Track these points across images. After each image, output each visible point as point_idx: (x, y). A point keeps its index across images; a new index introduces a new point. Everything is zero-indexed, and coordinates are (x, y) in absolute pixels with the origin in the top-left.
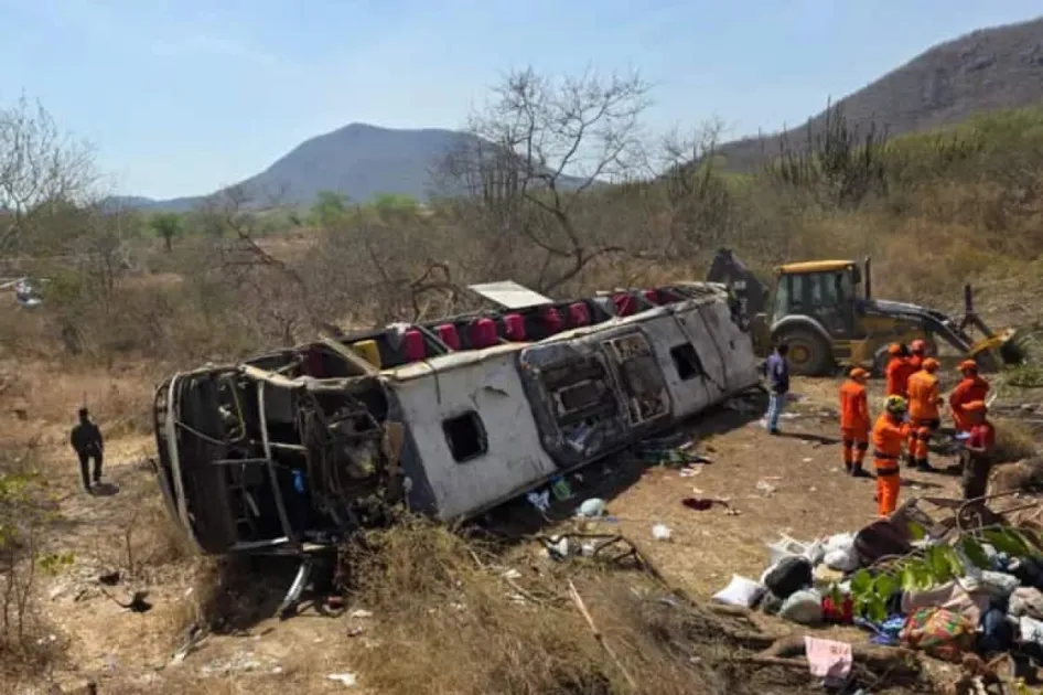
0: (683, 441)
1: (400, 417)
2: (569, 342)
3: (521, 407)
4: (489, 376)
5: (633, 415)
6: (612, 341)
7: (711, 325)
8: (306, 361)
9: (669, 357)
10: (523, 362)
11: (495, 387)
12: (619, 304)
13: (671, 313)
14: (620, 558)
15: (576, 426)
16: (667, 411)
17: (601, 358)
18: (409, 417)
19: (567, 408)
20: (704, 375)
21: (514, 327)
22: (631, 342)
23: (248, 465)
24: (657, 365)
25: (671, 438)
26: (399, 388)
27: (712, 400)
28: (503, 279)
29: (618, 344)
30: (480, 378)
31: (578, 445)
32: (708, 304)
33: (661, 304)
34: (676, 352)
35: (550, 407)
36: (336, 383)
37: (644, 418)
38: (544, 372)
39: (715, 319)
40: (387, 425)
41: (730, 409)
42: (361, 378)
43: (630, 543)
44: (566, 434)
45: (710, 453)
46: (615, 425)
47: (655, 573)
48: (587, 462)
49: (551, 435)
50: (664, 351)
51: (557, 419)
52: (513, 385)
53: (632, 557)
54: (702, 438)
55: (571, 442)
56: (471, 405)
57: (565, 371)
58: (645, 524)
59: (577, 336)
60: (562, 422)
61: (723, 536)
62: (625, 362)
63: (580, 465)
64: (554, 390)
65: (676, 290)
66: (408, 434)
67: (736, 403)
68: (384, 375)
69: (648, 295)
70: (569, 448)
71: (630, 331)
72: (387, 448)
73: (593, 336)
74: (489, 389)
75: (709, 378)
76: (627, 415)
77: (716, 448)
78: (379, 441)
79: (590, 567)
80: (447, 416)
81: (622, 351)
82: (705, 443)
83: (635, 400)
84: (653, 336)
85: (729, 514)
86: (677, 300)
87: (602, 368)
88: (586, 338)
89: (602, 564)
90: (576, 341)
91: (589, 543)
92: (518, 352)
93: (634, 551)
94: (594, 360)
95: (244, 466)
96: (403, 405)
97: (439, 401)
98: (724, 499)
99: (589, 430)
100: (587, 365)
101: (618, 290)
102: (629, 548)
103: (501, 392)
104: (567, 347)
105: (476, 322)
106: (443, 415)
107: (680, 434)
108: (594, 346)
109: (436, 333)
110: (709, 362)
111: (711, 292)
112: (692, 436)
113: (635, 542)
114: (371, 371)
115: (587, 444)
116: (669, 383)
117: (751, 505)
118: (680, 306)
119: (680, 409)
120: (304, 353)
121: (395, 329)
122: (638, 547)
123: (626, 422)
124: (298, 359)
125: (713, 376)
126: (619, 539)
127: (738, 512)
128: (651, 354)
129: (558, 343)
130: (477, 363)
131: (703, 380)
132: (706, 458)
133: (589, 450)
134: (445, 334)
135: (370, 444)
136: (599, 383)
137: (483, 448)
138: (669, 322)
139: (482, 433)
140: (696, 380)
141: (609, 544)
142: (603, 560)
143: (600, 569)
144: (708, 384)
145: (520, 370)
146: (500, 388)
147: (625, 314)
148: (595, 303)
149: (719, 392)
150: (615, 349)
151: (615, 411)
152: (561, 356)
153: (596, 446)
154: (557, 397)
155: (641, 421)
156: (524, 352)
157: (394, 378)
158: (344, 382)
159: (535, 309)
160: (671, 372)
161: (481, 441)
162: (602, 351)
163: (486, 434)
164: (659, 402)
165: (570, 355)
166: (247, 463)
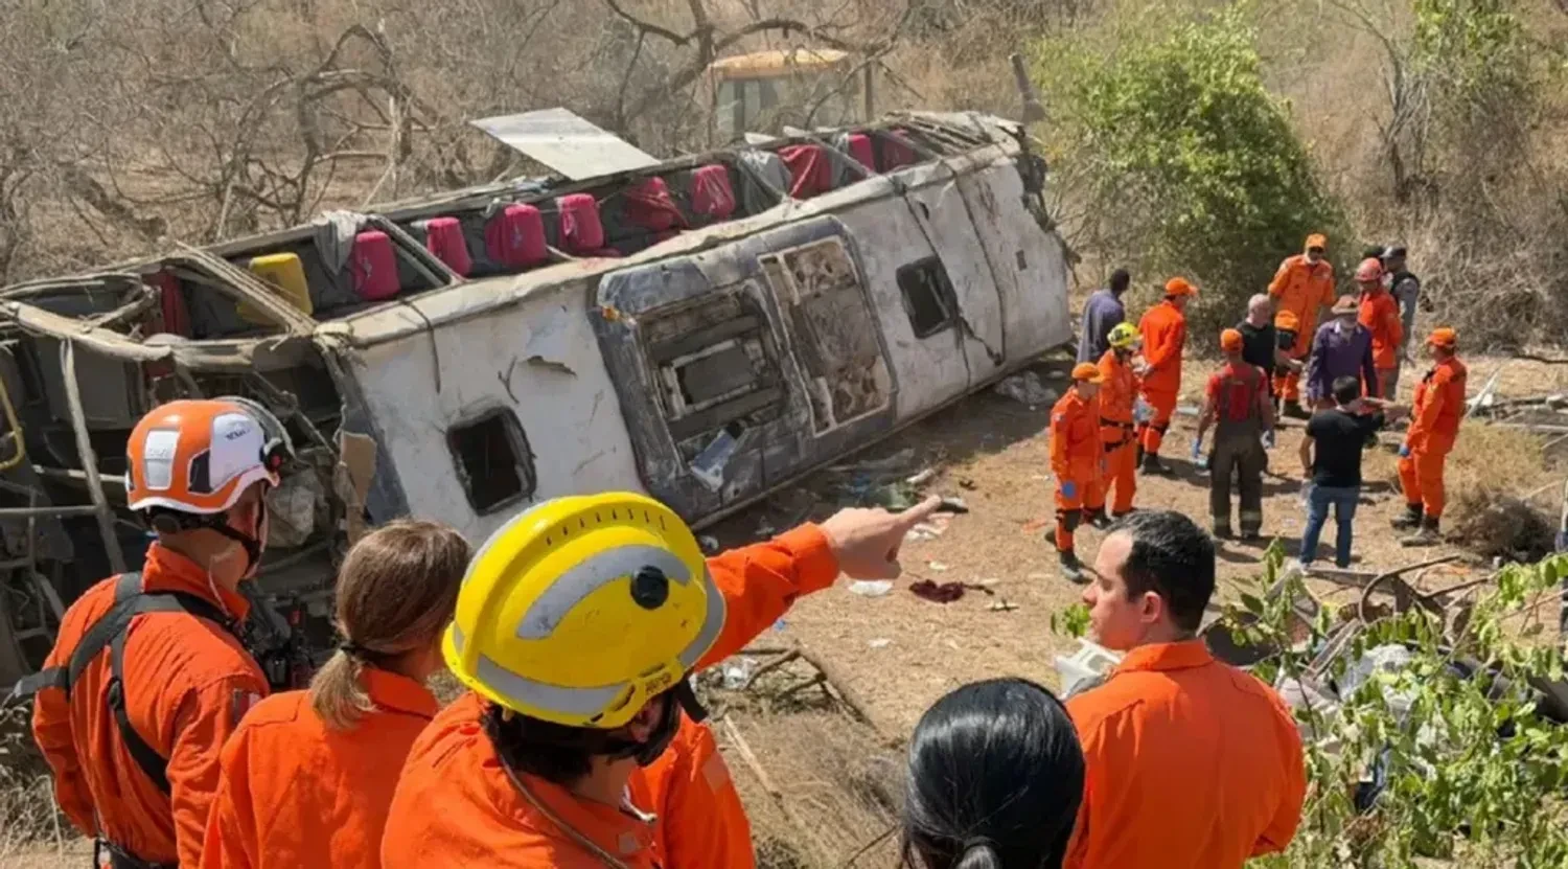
0: (914, 465)
1: (363, 422)
2: (693, 258)
3: (598, 397)
4: (538, 332)
5: (819, 416)
6: (780, 256)
7: (981, 215)
8: (161, 300)
9: (894, 290)
10: (604, 304)
11: (547, 358)
12: (796, 165)
13: (901, 190)
14: (793, 691)
15: (707, 440)
16: (885, 406)
17: (758, 292)
18: (383, 424)
19: (689, 401)
20: (962, 327)
21: (580, 224)
22: (817, 257)
23: (40, 518)
24: (868, 304)
25: (890, 461)
26: (360, 361)
27: (974, 378)
28: (548, 103)
29: (791, 260)
30: (518, 339)
31: (712, 477)
32: (977, 168)
33: (881, 170)
34: (906, 277)
35: (656, 400)
36: (232, 350)
37: (839, 421)
38: (647, 324)
39: (988, 202)
40: (342, 437)
41: (1008, 398)
42: (282, 338)
43: (816, 665)
44: (689, 456)
45: (965, 492)
46: (784, 434)
47: (858, 715)
48: (726, 512)
49: (658, 458)
50: (883, 278)
51: (671, 424)
52: (585, 355)
53: (817, 687)
54: (953, 460)
55: (696, 470)
56: (500, 396)
57: (686, 323)
58: (841, 630)
59: (711, 244)
60: (680, 430)
61: (982, 649)
62: (805, 300)
63: (716, 516)
64: (665, 363)
65: (912, 132)
66: (383, 459)
67: (1021, 386)
68: (327, 332)
69: (853, 148)
70: (693, 483)
71: (820, 232)
72: (343, 486)
73: (742, 243)
74: (536, 361)
75: (971, 333)
76: (806, 415)
77: (977, 481)
78: (328, 471)
79: (742, 708)
80: (455, 419)
81: (800, 277)
82: (957, 472)
83: (822, 381)
84: (863, 243)
85: (994, 609)
86: (916, 159)
87: (761, 315)
88: (728, 250)
89: (764, 703)
90: (709, 256)
91: (740, 666)
92: (593, 281)
93: (821, 678)
94: (744, 297)
95: (32, 521)
96: (368, 397)
97: (438, 389)
98: (986, 582)
99: (732, 448)
100: (732, 306)
101: (791, 131)
102: (812, 672)
103: (561, 369)
104: (691, 270)
105: (500, 210)
106: (448, 417)
107: (907, 453)
108: (746, 267)
109: (418, 235)
110: (973, 300)
111: (987, 139)
112: (934, 456)
113: (824, 661)
114: (299, 324)
115: (729, 475)
116: (892, 346)
117: (1035, 593)
118: (919, 174)
119: (913, 399)
120: (148, 279)
121: (331, 228)
122: (829, 670)
123: (804, 428)
124: (141, 294)
125: (981, 330)
126: (794, 656)
127: (1009, 605)
128: (856, 283)
129: (672, 261)
130: (512, 305)
131: (959, 341)
132: (958, 502)
133: (732, 488)
134: (439, 240)
135: (310, 476)
136: (753, 346)
137: (525, 485)
138: (896, 211)
139: (524, 455)
140: (947, 337)
141: (777, 665)
142: (766, 696)
143: (760, 711)
144: (968, 343)
145: (598, 320)
146: (556, 359)
147: (804, 194)
148: (743, 163)
149: (990, 362)
150: (787, 272)
151: (782, 407)
152: (678, 291)
153: (745, 480)
154: (671, 378)
155: (834, 426)
156: (605, 282)
157: (349, 340)
158: (247, 346)
159: (621, 180)
160: (897, 323)
161: (520, 472)
162: (761, 278)
163: (531, 456)
164: (869, 386)
165: (695, 287)
166: (35, 515)
